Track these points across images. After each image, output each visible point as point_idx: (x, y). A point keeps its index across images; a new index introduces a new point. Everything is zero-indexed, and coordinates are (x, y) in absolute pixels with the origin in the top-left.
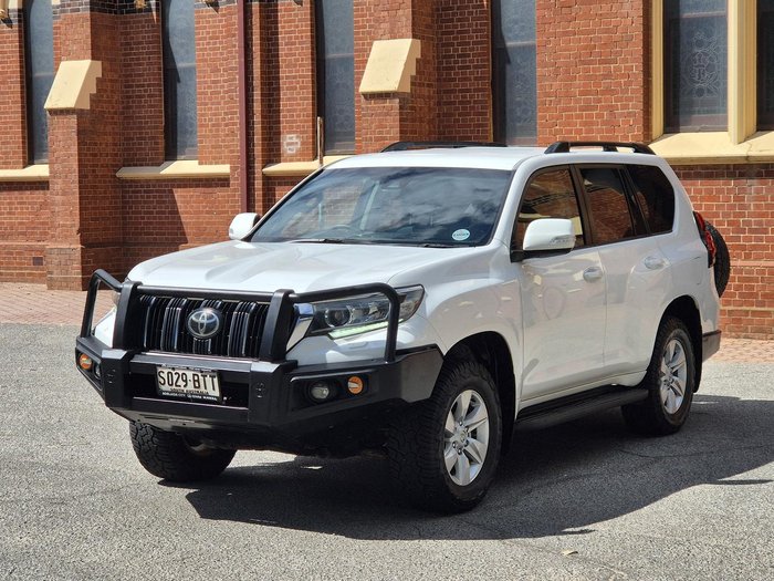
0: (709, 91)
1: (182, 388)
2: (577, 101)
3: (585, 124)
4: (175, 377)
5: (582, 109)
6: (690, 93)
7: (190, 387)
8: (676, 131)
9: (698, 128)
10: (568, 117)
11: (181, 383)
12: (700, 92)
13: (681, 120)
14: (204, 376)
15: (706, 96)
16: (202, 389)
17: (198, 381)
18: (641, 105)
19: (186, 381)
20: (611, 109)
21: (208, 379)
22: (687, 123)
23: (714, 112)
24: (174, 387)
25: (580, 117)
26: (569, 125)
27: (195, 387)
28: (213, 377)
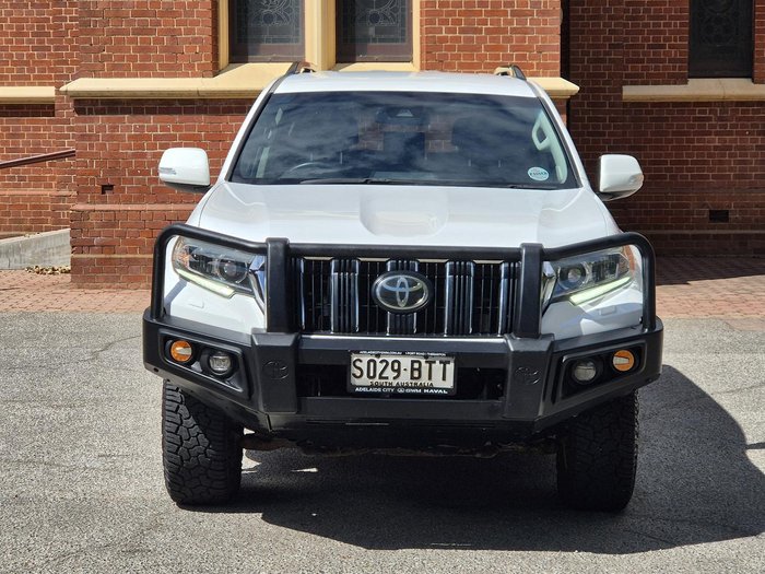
0: (279, 18)
1: (391, 380)
2: (130, 23)
3: (141, 49)
4: (380, 367)
5: (136, 32)
6: (258, 18)
7: (405, 378)
8: (244, 61)
9: (269, 57)
10: (119, 41)
11: (389, 373)
12: (269, 18)
13: (250, 48)
14: (431, 363)
15: (276, 23)
16: (424, 380)
17: (419, 370)
18: (209, 30)
19: (398, 371)
20: (173, 34)
21: (437, 367)
22: (256, 52)
23: (288, 41)
24: (377, 379)
25: (133, 41)
26: (120, 51)
27: (412, 378)
28: (445, 363)
